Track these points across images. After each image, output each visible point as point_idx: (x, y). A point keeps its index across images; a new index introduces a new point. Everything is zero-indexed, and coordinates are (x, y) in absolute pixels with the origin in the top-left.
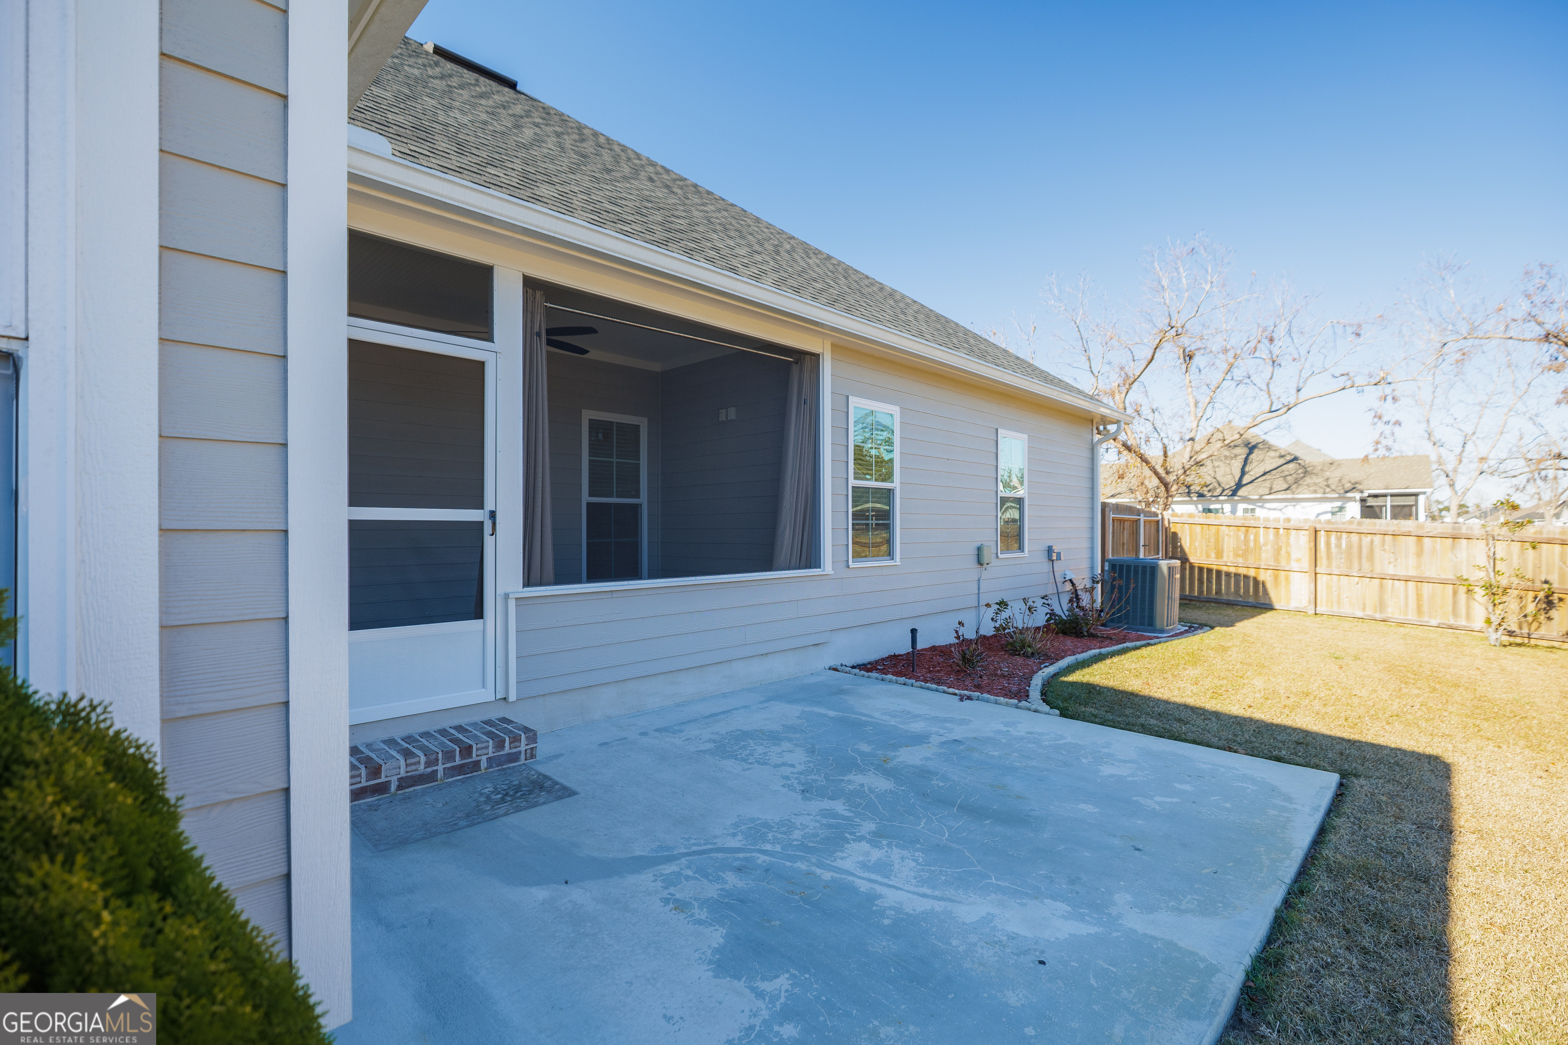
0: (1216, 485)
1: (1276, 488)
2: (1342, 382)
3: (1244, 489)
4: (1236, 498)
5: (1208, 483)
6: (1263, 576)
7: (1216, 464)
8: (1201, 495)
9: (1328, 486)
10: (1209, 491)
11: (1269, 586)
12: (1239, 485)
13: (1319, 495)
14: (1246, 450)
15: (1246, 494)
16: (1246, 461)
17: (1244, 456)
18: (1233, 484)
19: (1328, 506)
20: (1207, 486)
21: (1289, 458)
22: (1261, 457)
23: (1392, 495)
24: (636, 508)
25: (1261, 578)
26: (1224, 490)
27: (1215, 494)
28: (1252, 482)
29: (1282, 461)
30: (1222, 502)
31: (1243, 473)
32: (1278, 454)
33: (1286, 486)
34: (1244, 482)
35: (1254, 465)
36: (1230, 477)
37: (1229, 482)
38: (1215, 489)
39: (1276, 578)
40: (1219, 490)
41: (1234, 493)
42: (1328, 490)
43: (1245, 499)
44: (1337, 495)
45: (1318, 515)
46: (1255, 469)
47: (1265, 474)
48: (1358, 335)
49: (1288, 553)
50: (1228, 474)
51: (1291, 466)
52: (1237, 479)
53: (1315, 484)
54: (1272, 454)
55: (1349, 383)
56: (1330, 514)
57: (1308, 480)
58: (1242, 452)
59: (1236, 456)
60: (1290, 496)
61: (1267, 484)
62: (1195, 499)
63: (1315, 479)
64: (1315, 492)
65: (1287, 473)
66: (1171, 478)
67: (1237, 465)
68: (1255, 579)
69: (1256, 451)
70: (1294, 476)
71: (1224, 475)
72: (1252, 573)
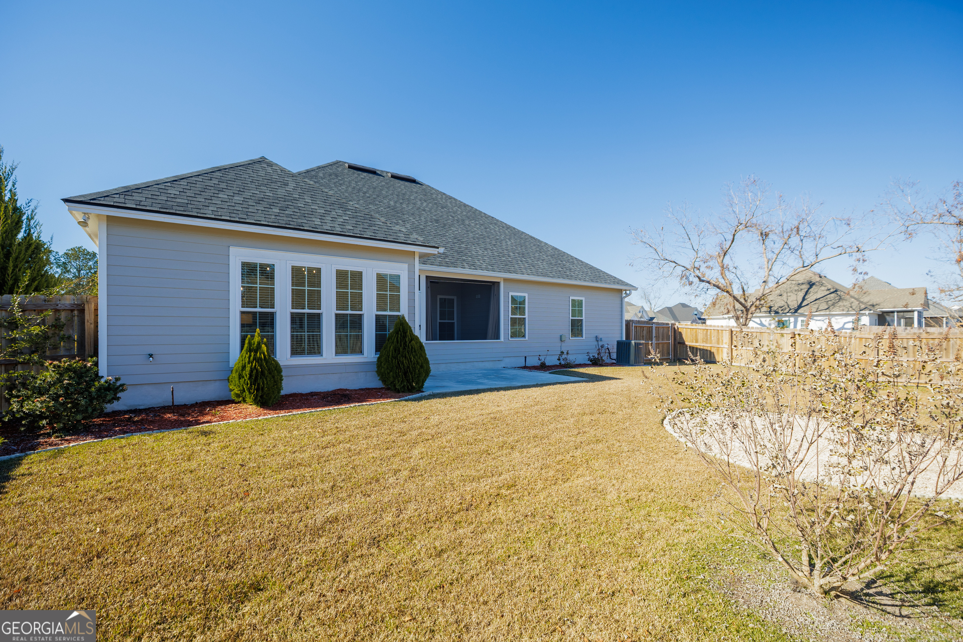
0: (786, 306)
1: (821, 308)
2: (840, 250)
3: (802, 309)
4: (796, 314)
5: (782, 305)
6: (713, 350)
7: (789, 294)
8: (776, 312)
9: (851, 307)
10: (782, 310)
11: (715, 354)
12: (800, 307)
13: (844, 312)
14: (808, 286)
15: (802, 312)
16: (806, 293)
17: (806, 290)
18: (796, 306)
19: (850, 319)
20: (781, 307)
21: (832, 290)
22: (816, 290)
23: (898, 312)
24: (453, 324)
25: (712, 351)
26: (790, 310)
27: (785, 312)
28: (807, 305)
29: (828, 292)
30: (789, 316)
31: (804, 299)
32: (826, 288)
33: (827, 307)
34: (803, 305)
35: (811, 295)
36: (796, 302)
37: (794, 305)
38: (786, 309)
39: (718, 350)
40: (788, 310)
41: (796, 311)
42: (850, 309)
43: (802, 315)
44: (855, 312)
45: (845, 323)
46: (811, 297)
47: (816, 300)
48: (849, 224)
49: (722, 340)
50: (794, 300)
51: (832, 295)
52: (799, 303)
53: (844, 306)
54: (823, 288)
55: (843, 251)
56: (851, 323)
57: (841, 303)
58: (805, 287)
59: (801, 290)
60: (828, 313)
61: (816, 306)
62: (773, 315)
63: (845, 303)
64: (843, 310)
65: (829, 299)
66: (749, 304)
67: (801, 294)
68: (710, 351)
69: (814, 287)
70: (833, 301)
71: (792, 301)
72: (709, 349)
